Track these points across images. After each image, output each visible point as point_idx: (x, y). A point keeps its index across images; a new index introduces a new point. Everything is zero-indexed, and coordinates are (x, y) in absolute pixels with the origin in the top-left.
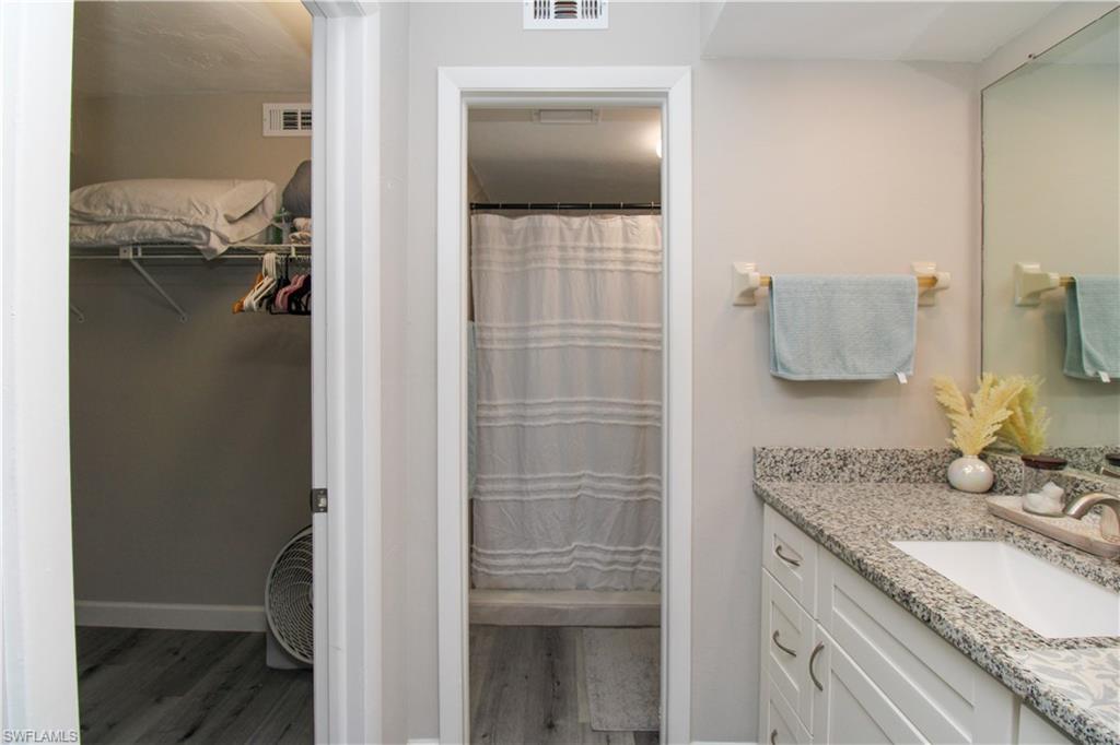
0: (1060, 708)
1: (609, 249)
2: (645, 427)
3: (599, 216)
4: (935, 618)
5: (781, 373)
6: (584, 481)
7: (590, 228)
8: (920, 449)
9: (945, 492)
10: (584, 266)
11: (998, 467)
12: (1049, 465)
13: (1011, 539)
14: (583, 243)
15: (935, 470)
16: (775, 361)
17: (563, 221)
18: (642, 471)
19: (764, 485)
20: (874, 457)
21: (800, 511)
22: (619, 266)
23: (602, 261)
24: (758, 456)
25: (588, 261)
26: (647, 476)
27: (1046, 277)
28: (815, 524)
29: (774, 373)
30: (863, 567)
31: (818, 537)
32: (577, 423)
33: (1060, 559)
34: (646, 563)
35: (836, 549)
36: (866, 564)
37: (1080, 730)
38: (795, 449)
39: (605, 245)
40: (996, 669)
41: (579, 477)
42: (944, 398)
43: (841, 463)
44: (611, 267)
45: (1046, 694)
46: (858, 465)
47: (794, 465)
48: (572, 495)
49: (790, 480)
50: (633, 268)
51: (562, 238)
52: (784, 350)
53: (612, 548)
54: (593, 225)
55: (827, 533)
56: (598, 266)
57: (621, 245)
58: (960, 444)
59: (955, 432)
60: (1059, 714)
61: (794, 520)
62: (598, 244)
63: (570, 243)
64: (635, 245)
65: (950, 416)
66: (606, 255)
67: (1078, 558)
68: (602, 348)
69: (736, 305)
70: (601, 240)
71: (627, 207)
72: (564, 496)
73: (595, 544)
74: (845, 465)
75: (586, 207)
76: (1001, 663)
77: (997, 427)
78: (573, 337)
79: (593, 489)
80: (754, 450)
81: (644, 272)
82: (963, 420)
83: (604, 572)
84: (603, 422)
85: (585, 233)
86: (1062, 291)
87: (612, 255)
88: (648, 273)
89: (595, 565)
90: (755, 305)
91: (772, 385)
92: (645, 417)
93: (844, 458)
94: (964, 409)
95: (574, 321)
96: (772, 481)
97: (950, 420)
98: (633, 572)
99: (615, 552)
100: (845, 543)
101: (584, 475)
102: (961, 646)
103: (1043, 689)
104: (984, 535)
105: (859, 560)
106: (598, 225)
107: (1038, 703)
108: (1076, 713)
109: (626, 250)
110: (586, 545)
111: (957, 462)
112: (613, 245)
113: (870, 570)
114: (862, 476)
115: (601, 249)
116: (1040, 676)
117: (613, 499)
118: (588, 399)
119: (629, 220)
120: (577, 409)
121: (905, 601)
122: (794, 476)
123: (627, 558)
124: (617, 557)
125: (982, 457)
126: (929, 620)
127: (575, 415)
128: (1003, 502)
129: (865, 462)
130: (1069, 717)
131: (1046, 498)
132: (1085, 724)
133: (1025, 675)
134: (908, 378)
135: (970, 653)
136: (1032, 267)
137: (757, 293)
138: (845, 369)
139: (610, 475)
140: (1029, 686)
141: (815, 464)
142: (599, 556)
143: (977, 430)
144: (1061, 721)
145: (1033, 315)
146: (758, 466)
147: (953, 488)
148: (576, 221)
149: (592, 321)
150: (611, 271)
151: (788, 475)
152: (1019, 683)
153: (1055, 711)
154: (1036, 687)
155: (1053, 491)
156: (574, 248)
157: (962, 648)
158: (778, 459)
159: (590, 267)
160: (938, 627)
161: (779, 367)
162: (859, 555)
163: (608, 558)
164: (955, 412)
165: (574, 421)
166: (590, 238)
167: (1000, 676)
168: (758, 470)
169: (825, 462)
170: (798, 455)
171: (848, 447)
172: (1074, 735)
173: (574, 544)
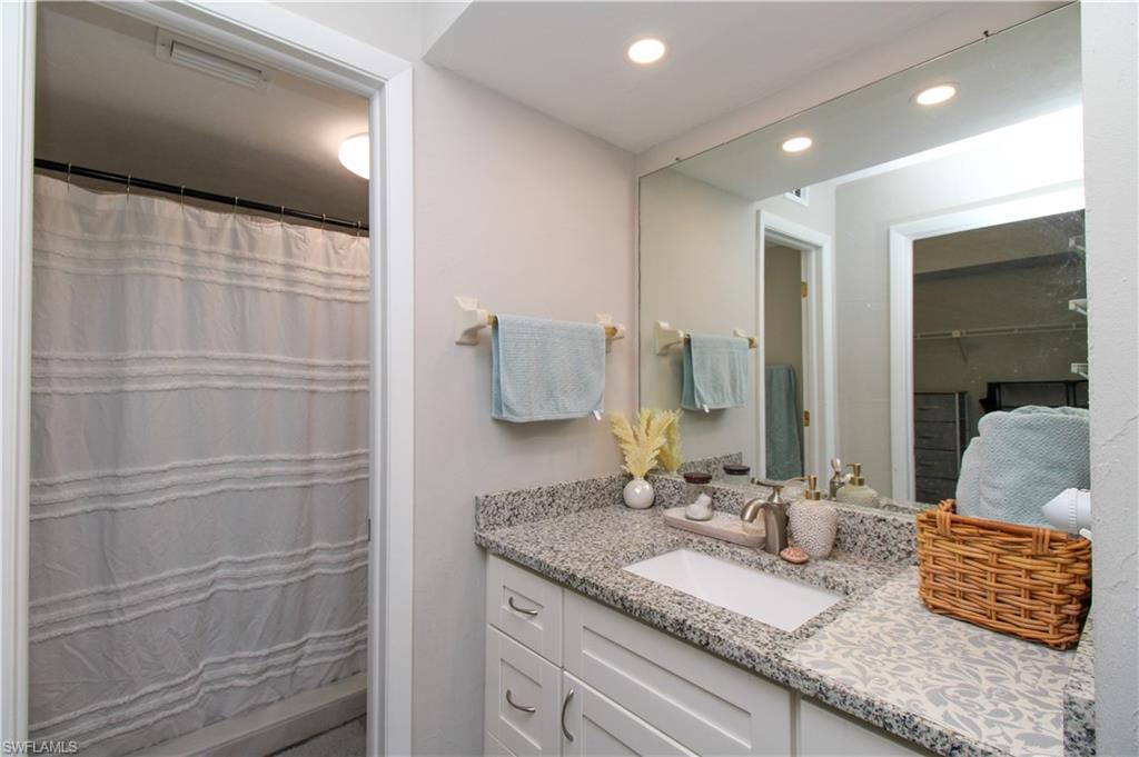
0: (848, 698)
1: (264, 262)
2: (311, 486)
3: (249, 218)
4: (714, 640)
5: (506, 415)
6: (220, 572)
7: (234, 231)
8: (603, 477)
9: (626, 512)
10: (223, 279)
11: (656, 485)
12: (698, 480)
13: (691, 545)
14: (224, 247)
15: (613, 494)
16: (499, 403)
17: (191, 214)
18: (308, 541)
19: (489, 535)
20: (575, 490)
21: (541, 557)
22: (279, 286)
23: (252, 276)
24: (480, 505)
25: (230, 273)
26: (313, 546)
27: (676, 333)
28: (563, 569)
29: (496, 416)
30: (627, 605)
31: (568, 583)
32: (213, 493)
33: (730, 555)
34: (311, 655)
35: (593, 591)
36: (632, 600)
37: (869, 712)
38: (514, 492)
39: (258, 256)
40: (783, 676)
41: (214, 568)
42: (618, 431)
43: (551, 499)
44: (267, 285)
45: (834, 688)
46: (563, 499)
47: (511, 508)
48: (202, 596)
49: (510, 525)
50: (298, 290)
51: (188, 235)
52: (509, 392)
53: (265, 652)
54: (238, 226)
55: (579, 576)
56: (247, 282)
57: (281, 259)
58: (631, 469)
59: (627, 459)
60: (848, 703)
61: (536, 568)
62: (247, 254)
63: (201, 245)
64: (302, 263)
65: (623, 446)
66: (259, 269)
67: (743, 552)
68: (253, 389)
69: (458, 343)
70: (252, 248)
71: (288, 213)
72: (187, 600)
73: (238, 654)
74: (554, 501)
75: (230, 201)
76: (788, 670)
77: (657, 452)
78: (207, 375)
79: (237, 580)
80: (476, 498)
81: (312, 296)
82: (631, 450)
83: (250, 688)
84: (252, 487)
85: (226, 235)
86: (682, 345)
87: (268, 270)
88: (317, 298)
89: (237, 682)
90: (475, 344)
91: (493, 429)
92: (311, 475)
93: (553, 493)
94: (632, 439)
95: (209, 353)
96: (494, 529)
97: (622, 449)
98: (293, 673)
99: (267, 657)
100: (602, 583)
101: (220, 563)
102: (745, 662)
103: (831, 684)
104: (674, 546)
105: (622, 599)
106: (248, 231)
107: (827, 698)
108: (864, 699)
109: (288, 267)
110: (224, 659)
111: (630, 485)
112: (270, 257)
113: (635, 606)
114: (566, 509)
115: (253, 260)
116: (822, 672)
117: (266, 587)
118: (230, 458)
119: (293, 230)
120: (211, 474)
121: (678, 632)
122: (514, 519)
123: (285, 658)
124: (271, 661)
125: (646, 478)
126: (708, 644)
127: (206, 483)
128: (675, 513)
129: (568, 495)
130: (858, 703)
131: (700, 507)
132: (873, 705)
133: (813, 675)
134: (601, 414)
135: (754, 667)
136: (664, 325)
137: (481, 332)
138: (557, 409)
139: (259, 556)
140: (818, 685)
141: (530, 504)
142: (243, 668)
143: (641, 457)
144: (851, 708)
145: (666, 361)
146: (481, 516)
147: (627, 506)
148: (212, 218)
149: (238, 355)
150: (267, 291)
151: (509, 520)
152: (807, 683)
153: (844, 701)
154: (824, 684)
155: (705, 499)
156: (209, 253)
157: (746, 665)
158: (499, 505)
159: (234, 281)
160: (718, 648)
161: (504, 408)
162: (621, 593)
163: (258, 666)
164: (626, 442)
165: (206, 491)
166: (235, 244)
167: (787, 682)
168: (481, 521)
169: (538, 501)
170: (517, 497)
171: (555, 483)
172: (863, 717)
173: (201, 666)
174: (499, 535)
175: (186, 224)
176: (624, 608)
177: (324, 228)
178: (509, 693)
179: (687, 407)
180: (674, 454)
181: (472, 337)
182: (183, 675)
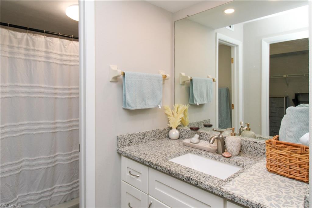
0: (242, 199)
1: (38, 51)
2: (56, 132)
3: (33, 34)
4: (199, 183)
5: (128, 107)
6: (24, 163)
7: (27, 40)
8: (162, 129)
9: (170, 141)
10: (23, 57)
11: (180, 131)
12: (195, 129)
13: (192, 152)
14: (23, 45)
15: (165, 134)
16: (125, 103)
17: (11, 33)
18: (55, 152)
19: (122, 149)
20: (152, 133)
21: (141, 157)
22: (43, 59)
23: (34, 56)
24: (118, 139)
25: (26, 55)
26: (57, 154)
27: (187, 77)
28: (149, 161)
29: (124, 107)
30: (171, 172)
31: (150, 165)
32: (20, 135)
33: (205, 155)
34: (57, 193)
35: (159, 168)
36: (172, 171)
37: (248, 204)
38: (130, 134)
39: (36, 48)
40: (221, 194)
41: (21, 162)
42: (167, 112)
43: (143, 137)
44: (39, 59)
45: (237, 197)
46: (147, 136)
47: (129, 140)
48: (17, 172)
49: (129, 146)
50: (51, 61)
51: (11, 41)
52: (129, 99)
53: (40, 192)
54: (29, 38)
55: (154, 163)
56: (32, 58)
57: (44, 49)
58: (171, 125)
59: (170, 122)
60: (241, 201)
61: (139, 161)
62: (32, 48)
63: (15, 45)
64: (52, 51)
65: (169, 117)
66: (36, 53)
67: (209, 154)
68: (35, 97)
69: (111, 82)
70: (34, 45)
71: (47, 32)
72: (12, 173)
73: (30, 193)
74: (144, 137)
75: (26, 28)
76: (223, 191)
77: (181, 120)
78: (18, 92)
79: (30, 166)
80: (117, 136)
81: (55, 63)
82: (171, 119)
83: (35, 204)
84: (34, 133)
85: (24, 42)
86: (189, 81)
87: (40, 53)
88: (57, 64)
89: (30, 202)
90: (117, 82)
91: (123, 112)
92: (55, 128)
93: (144, 134)
94: (172, 115)
95: (18, 84)
96: (124, 147)
97: (168, 118)
98: (50, 199)
99: (41, 193)
100: (162, 165)
101: (24, 160)
102: (209, 190)
103: (236, 196)
104: (186, 152)
105: (169, 170)
106: (33, 40)
107: (235, 200)
108: (246, 200)
109: (46, 52)
110: (26, 194)
111: (171, 131)
112: (40, 49)
113: (173, 172)
114: (149, 140)
115: (34, 50)
116: (233, 192)
117: (40, 168)
118: (26, 122)
119: (49, 39)
120: (20, 128)
121: (188, 181)
122: (130, 144)
123: (47, 194)
124: (42, 195)
125: (177, 129)
126: (197, 184)
127: (18, 131)
128: (187, 141)
129: (149, 135)
130: (244, 201)
131: (195, 138)
132: (249, 201)
133: (231, 193)
134: (161, 106)
135: (212, 191)
136: (183, 74)
137: (118, 78)
138: (146, 105)
139: (37, 157)
140: (232, 196)
141: (136, 138)
142: (32, 198)
143: (175, 122)
144: (242, 203)
145: (184, 87)
146: (119, 143)
147: (170, 139)
148: (19, 35)
149: (29, 85)
150: (39, 61)
151: (129, 144)
152: (229, 196)
153: (240, 201)
154: (234, 196)
155: (197, 136)
156: (18, 48)
158: (125, 139)
159: (27, 58)
160: (201, 186)
161: (127, 105)
162: (168, 168)
163: (38, 197)
164: (169, 116)
165: (18, 134)
166: (27, 44)
167: (223, 195)
168: (119, 144)
169: (139, 137)
170: (131, 136)
171: (145, 131)
172: (246, 205)
173: (17, 197)
174: (126, 149)
175: (10, 37)
176: (170, 173)
177: (60, 38)
178: (129, 204)
179: (191, 103)
180: (186, 120)
181: (116, 79)
182: (11, 200)
